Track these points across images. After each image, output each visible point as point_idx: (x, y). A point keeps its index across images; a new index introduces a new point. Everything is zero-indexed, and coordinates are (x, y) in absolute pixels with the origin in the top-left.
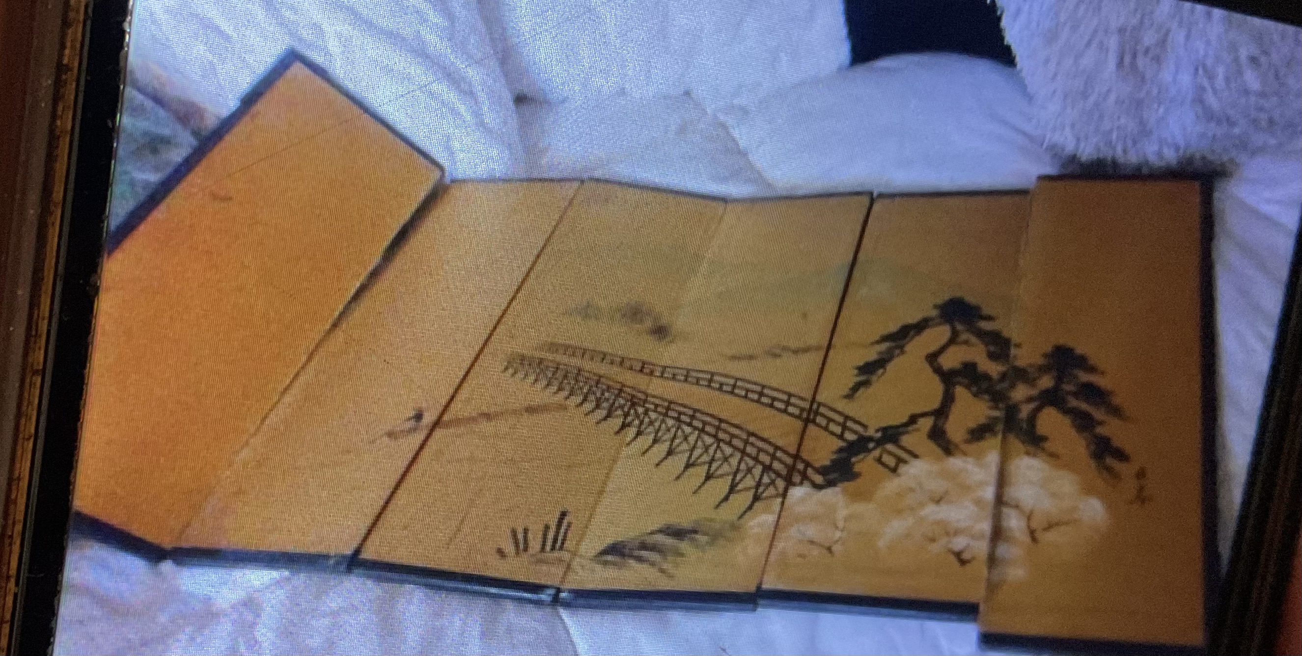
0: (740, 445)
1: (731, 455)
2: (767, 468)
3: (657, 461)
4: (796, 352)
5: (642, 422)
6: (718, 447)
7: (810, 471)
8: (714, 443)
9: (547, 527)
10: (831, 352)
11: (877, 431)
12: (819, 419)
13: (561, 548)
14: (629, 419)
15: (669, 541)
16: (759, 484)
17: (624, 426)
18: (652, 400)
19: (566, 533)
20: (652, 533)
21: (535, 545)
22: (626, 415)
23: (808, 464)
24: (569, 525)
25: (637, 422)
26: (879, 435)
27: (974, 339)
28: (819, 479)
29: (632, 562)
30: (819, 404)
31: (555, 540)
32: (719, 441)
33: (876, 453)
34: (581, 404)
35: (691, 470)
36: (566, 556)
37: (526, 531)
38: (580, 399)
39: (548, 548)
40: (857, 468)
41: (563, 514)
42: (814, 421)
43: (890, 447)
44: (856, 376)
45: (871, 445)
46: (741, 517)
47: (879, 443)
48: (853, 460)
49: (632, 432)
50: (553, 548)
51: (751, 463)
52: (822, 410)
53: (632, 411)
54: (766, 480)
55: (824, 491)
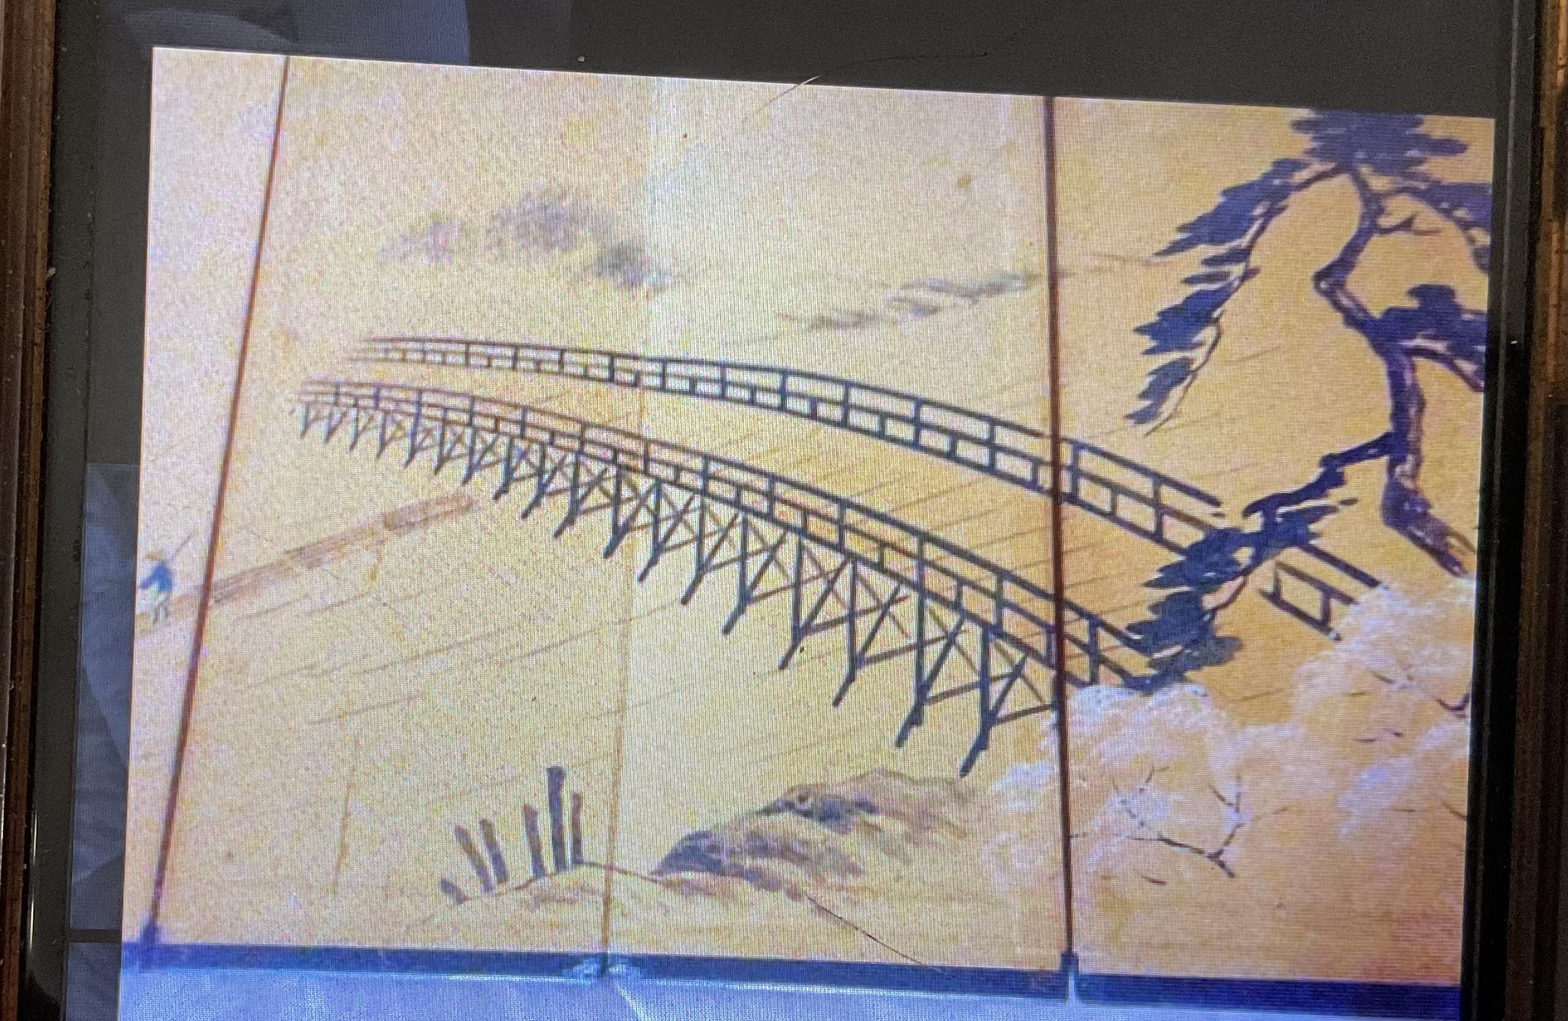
0: (907, 567)
1: (894, 600)
2: (992, 632)
3: (724, 621)
4: (972, 295)
5: (655, 514)
6: (855, 576)
7: (1106, 640)
8: (843, 565)
9: (530, 815)
10: (1066, 288)
11: (1250, 510)
12: (1086, 491)
13: (578, 861)
14: (626, 510)
15: (814, 832)
16: (985, 680)
17: (620, 532)
18: (666, 455)
19: (576, 825)
20: (767, 811)
21: (519, 863)
22: (616, 501)
23: (1096, 623)
24: (577, 799)
25: (644, 518)
26: (1255, 524)
27: (1428, 217)
28: (1137, 664)
29: (744, 889)
30: (1078, 446)
31: (558, 843)
32: (852, 557)
33: (1263, 577)
34: (504, 490)
35: (810, 642)
36: (596, 879)
37: (486, 827)
38: (496, 476)
39: (549, 864)
40: (1225, 624)
41: (556, 776)
42: (1073, 499)
43: (1293, 556)
44: (1150, 352)
45: (1244, 555)
46: (966, 769)
47: (1263, 544)
48: (1209, 601)
49: (640, 544)
50: (560, 862)
51: (950, 619)
52: (1089, 462)
53: (626, 492)
54: (999, 667)
55: (1158, 697)
